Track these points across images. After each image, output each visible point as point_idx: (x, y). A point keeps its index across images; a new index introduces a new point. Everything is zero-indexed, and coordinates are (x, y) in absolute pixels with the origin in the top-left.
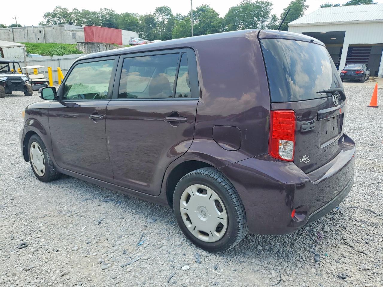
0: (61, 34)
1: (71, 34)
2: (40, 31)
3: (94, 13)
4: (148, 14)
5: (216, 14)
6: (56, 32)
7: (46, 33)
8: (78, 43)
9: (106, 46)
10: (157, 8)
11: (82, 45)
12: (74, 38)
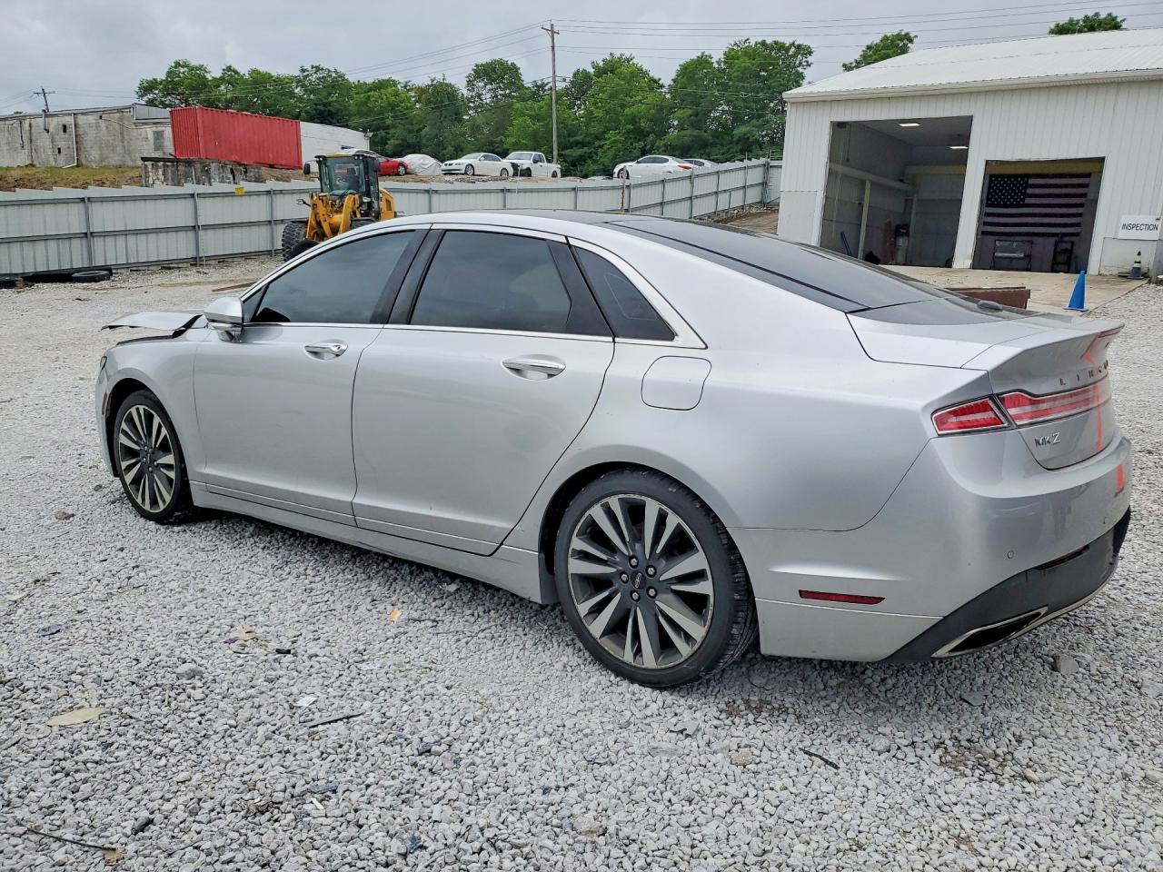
0: (122, 134)
1: (151, 136)
2: (65, 128)
3: (279, 81)
4: (435, 82)
5: (655, 84)
6: (107, 128)
7: (81, 131)
8: (144, 159)
9: (231, 169)
10: (476, 66)
11: (157, 166)
12: (158, 147)
